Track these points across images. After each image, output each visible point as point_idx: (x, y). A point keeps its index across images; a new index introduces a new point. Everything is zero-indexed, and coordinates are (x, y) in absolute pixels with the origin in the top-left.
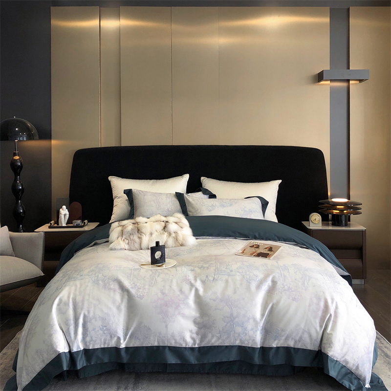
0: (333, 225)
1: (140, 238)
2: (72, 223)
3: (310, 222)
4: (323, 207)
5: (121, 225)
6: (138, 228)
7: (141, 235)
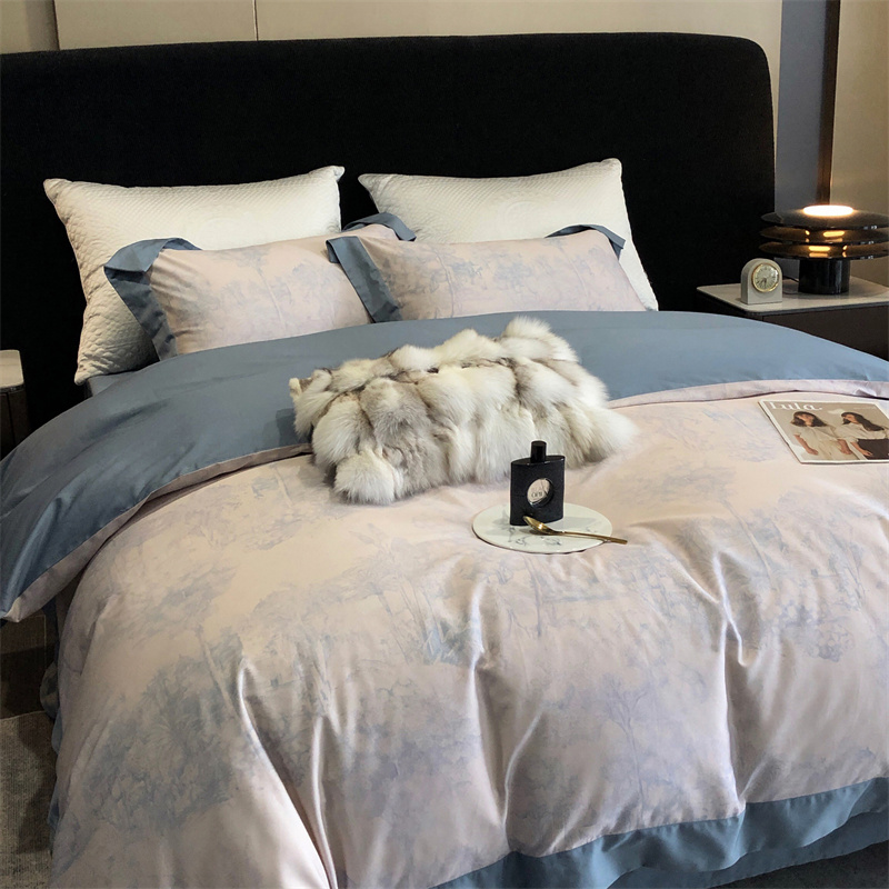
1: (442, 439)
3: (750, 291)
4: (780, 236)
5: (342, 389)
6: (423, 399)
7: (442, 425)
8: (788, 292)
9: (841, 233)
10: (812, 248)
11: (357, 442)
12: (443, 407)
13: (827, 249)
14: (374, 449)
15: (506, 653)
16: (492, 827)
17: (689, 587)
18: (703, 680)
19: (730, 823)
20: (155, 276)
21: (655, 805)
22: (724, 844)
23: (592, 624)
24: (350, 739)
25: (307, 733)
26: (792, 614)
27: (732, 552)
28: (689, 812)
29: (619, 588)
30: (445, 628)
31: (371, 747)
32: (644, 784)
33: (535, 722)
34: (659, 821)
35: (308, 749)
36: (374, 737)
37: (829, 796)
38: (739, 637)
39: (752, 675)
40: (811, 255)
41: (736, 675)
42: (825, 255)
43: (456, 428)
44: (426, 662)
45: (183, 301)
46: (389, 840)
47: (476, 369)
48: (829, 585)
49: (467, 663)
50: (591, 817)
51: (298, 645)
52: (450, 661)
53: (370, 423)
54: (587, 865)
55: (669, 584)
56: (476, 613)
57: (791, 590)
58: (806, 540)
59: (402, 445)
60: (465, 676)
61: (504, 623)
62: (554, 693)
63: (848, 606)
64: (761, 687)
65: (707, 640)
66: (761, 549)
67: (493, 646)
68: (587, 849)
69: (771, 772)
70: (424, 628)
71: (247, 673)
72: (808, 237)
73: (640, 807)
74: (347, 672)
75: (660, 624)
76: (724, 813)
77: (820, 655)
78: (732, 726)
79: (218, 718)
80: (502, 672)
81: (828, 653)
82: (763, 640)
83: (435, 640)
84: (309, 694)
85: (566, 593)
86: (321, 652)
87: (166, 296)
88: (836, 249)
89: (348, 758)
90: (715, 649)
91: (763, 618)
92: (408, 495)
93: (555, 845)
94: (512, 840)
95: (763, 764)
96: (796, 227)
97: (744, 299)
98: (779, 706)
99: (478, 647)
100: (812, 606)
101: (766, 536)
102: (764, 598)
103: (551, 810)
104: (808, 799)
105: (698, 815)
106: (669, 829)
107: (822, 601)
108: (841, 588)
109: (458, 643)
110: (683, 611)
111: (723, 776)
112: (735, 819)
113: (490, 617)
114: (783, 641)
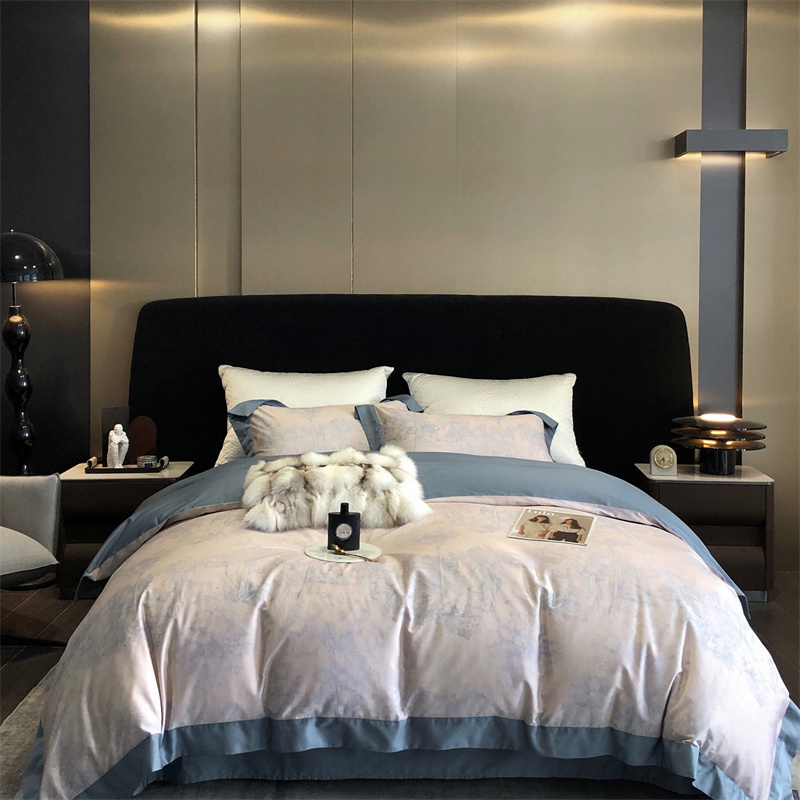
0: (704, 471)
1: (309, 501)
2: (135, 463)
3: (653, 467)
5: (268, 470)
6: (305, 478)
7: (312, 494)
11: (263, 499)
12: (314, 484)
14: (269, 502)
15: (277, 603)
16: (252, 697)
17: (392, 586)
18: (384, 637)
19: (393, 724)
20: (253, 419)
21: (346, 702)
22: (388, 736)
23: (329, 596)
24: (185, 631)
25: (165, 625)
26: (448, 609)
27: (425, 572)
28: (367, 712)
29: (353, 581)
30: (251, 586)
31: (194, 638)
32: (339, 689)
33: (283, 641)
34: (349, 715)
35: (164, 633)
36: (198, 633)
37: (460, 721)
38: (412, 616)
39: (415, 638)
40: (705, 446)
41: (406, 637)
42: (713, 447)
43: (319, 496)
44: (234, 601)
45: (264, 434)
46: (195, 689)
48: (476, 597)
49: (255, 605)
50: (306, 702)
51: (176, 583)
52: (246, 602)
53: (271, 488)
54: (303, 729)
55: (382, 584)
56: (270, 581)
57: (452, 595)
58: (472, 572)
59: (286, 502)
60: (252, 611)
61: (281, 589)
62: (296, 627)
63: (483, 611)
64: (419, 647)
65: (391, 614)
66: (443, 572)
67: (272, 599)
68: (304, 721)
69: (421, 698)
70: (240, 583)
71: (148, 593)
73: (336, 703)
74: (194, 599)
75: (367, 602)
76: (389, 717)
77: (459, 634)
78: (402, 667)
79: (128, 612)
80: (272, 613)
81: (464, 634)
82: (426, 620)
83: (243, 591)
84: (172, 608)
85: (322, 579)
86: (184, 589)
87: (258, 432)
88: (719, 443)
89: (182, 640)
90: (395, 619)
91: (429, 608)
92: (285, 530)
93: (286, 713)
94: (266, 709)
95: (417, 692)
98: (428, 657)
99: (264, 597)
100: (461, 608)
101: (449, 566)
102: (434, 597)
103: (285, 692)
104: (446, 719)
105: (373, 715)
106: (356, 720)
107: (468, 605)
108: (482, 600)
109: (254, 595)
110: (383, 597)
111: (389, 693)
112: (397, 722)
113: (277, 584)
114: (437, 623)
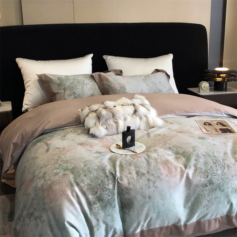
0: (216, 90)
1: (116, 123)
3: (201, 89)
4: (209, 75)
5: (92, 110)
6: (112, 113)
8: (211, 90)
9: (225, 75)
10: (217, 79)
11: (95, 123)
13: (221, 79)
14: (99, 124)
40: (217, 81)
42: (221, 81)
47: (125, 106)
53: (99, 118)
59: (106, 124)
72: (216, 76)
88: (223, 79)
96: (213, 73)
97: (199, 92)
